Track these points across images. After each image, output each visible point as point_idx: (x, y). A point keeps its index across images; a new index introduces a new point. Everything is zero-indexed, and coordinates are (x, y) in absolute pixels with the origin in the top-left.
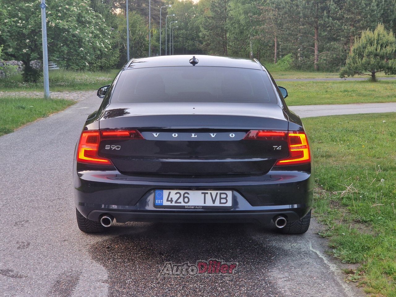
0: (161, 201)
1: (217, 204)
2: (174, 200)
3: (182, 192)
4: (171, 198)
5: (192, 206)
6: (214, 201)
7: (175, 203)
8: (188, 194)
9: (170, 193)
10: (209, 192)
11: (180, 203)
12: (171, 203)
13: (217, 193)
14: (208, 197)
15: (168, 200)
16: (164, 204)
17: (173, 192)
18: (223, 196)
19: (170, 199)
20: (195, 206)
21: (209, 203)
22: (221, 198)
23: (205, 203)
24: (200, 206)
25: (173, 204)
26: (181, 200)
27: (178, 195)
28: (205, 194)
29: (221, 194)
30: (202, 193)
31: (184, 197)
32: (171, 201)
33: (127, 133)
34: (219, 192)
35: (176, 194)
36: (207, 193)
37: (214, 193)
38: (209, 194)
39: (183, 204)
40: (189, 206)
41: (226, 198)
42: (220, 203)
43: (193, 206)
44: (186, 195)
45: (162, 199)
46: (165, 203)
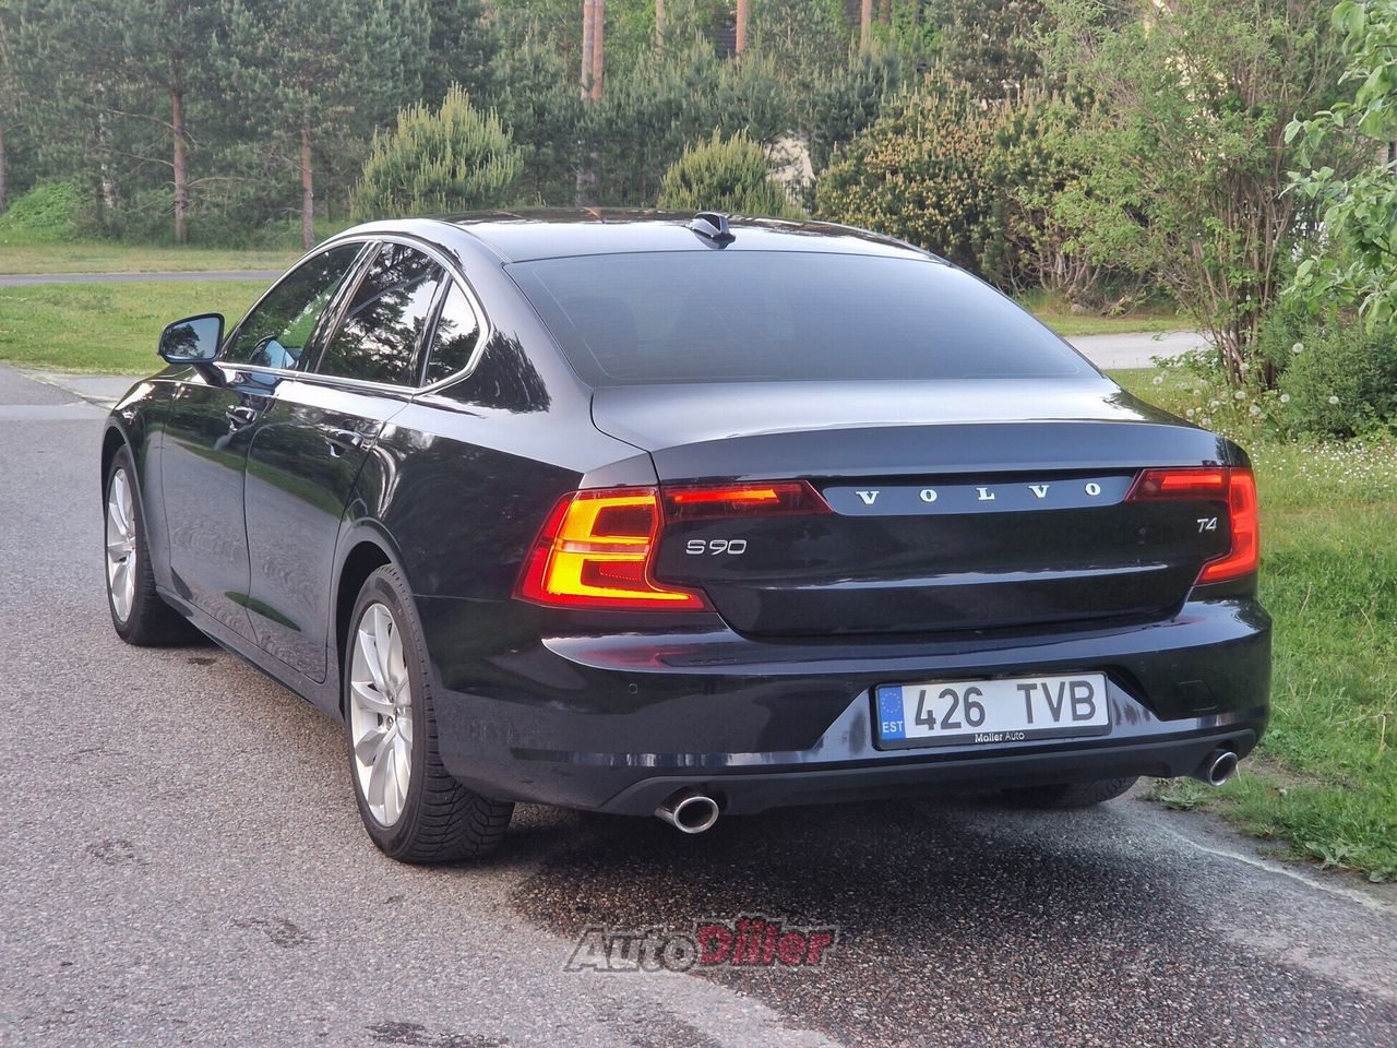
0: (897, 725)
1: (1066, 721)
2: (939, 717)
3: (960, 688)
4: (930, 713)
5: (995, 733)
6: (1056, 713)
7: (942, 728)
8: (979, 693)
9: (923, 694)
10: (1038, 681)
11: (958, 725)
12: (931, 728)
13: (1063, 685)
14: (1037, 696)
15: (919, 721)
16: (909, 735)
17: (933, 690)
18: (1081, 692)
19: (924, 716)
20: (1004, 733)
21: (1043, 721)
22: (1075, 701)
23: (1030, 720)
24: (1019, 732)
25: (938, 731)
26: (958, 716)
27: (949, 700)
28: (1028, 689)
29: (1073, 685)
30: (1020, 687)
31: (968, 706)
32: (930, 721)
33: (771, 494)
34: (1068, 679)
35: (943, 695)
36: (1034, 687)
37: (1053, 683)
38: (1040, 687)
39: (966, 729)
40: (988, 734)
41: (1088, 700)
42: (1076, 717)
43: (999, 733)
44: (973, 698)
45: (900, 716)
46: (914, 731)
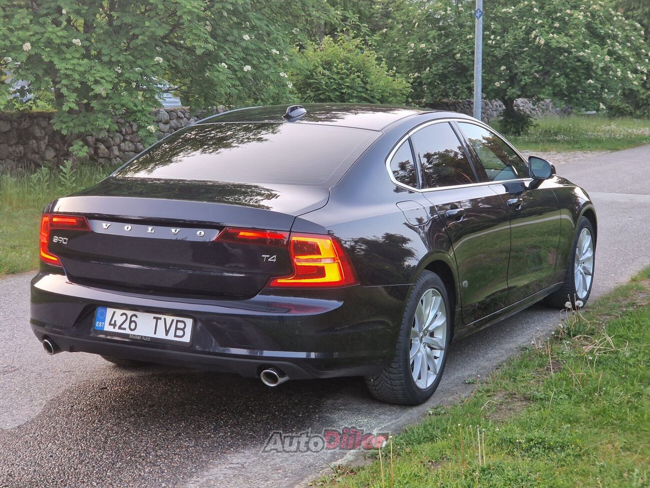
0: (102, 324)
1: (171, 337)
2: (118, 324)
3: (130, 313)
4: (115, 321)
5: (138, 336)
6: (167, 332)
7: (119, 329)
8: (137, 317)
9: (114, 312)
10: (163, 317)
11: (125, 329)
12: (114, 328)
13: (173, 320)
14: (161, 323)
15: (110, 324)
16: (106, 329)
17: (119, 312)
18: (181, 325)
19: (113, 322)
20: (142, 336)
21: (161, 335)
22: (177, 329)
23: (155, 333)
24: (148, 337)
25: (117, 330)
26: (126, 325)
27: (124, 317)
28: (157, 319)
29: (178, 321)
30: (154, 318)
31: (131, 322)
32: (114, 325)
33: (74, 221)
34: (176, 318)
35: (122, 315)
36: (160, 319)
37: (169, 319)
38: (163, 319)
39: (128, 332)
40: (135, 335)
41: (183, 329)
42: (175, 336)
43: (140, 336)
44: (134, 318)
45: (104, 320)
46: (108, 328)
